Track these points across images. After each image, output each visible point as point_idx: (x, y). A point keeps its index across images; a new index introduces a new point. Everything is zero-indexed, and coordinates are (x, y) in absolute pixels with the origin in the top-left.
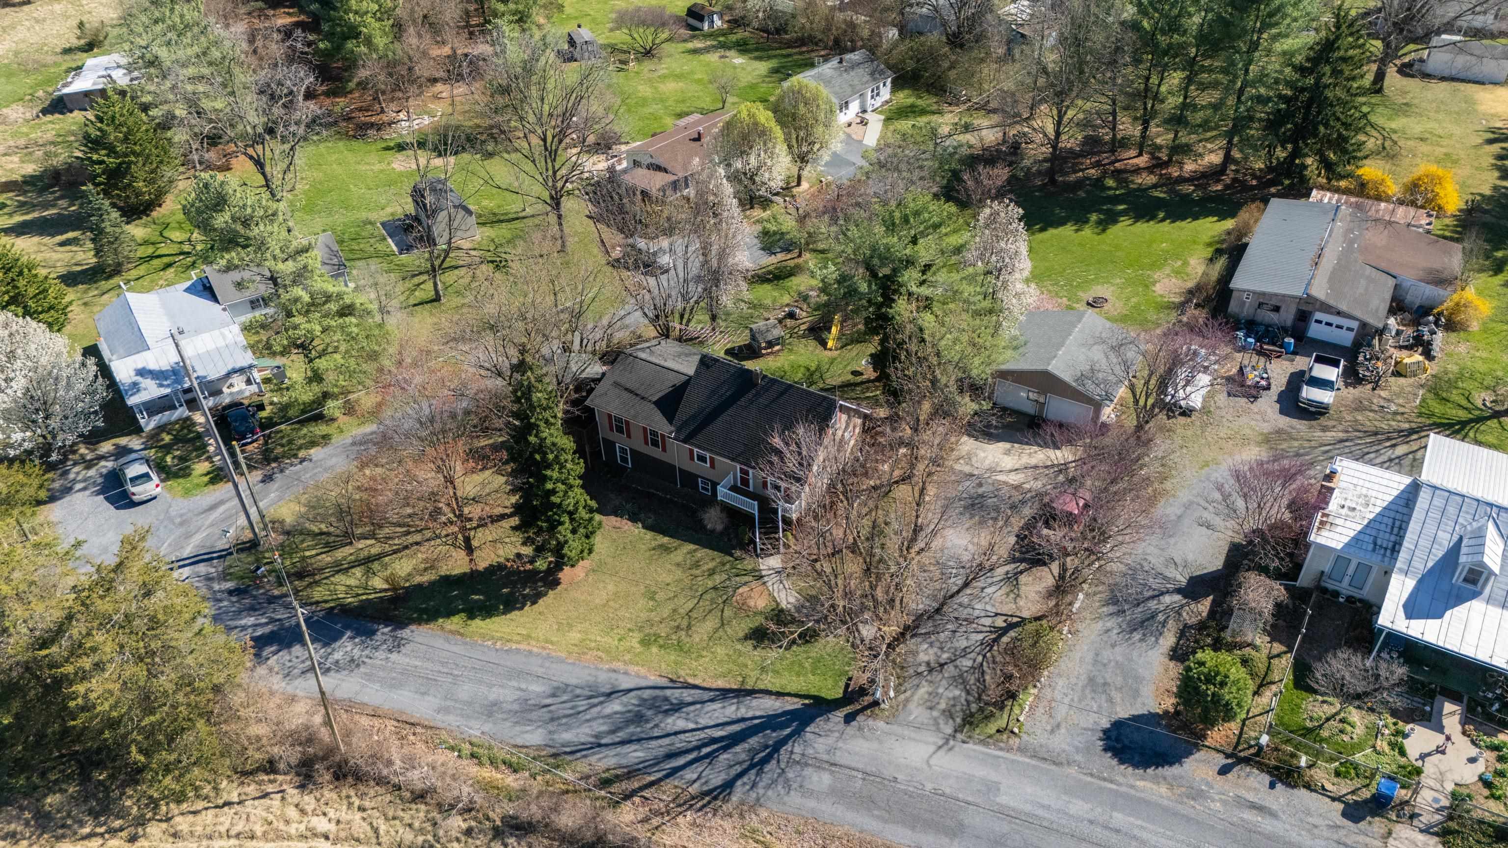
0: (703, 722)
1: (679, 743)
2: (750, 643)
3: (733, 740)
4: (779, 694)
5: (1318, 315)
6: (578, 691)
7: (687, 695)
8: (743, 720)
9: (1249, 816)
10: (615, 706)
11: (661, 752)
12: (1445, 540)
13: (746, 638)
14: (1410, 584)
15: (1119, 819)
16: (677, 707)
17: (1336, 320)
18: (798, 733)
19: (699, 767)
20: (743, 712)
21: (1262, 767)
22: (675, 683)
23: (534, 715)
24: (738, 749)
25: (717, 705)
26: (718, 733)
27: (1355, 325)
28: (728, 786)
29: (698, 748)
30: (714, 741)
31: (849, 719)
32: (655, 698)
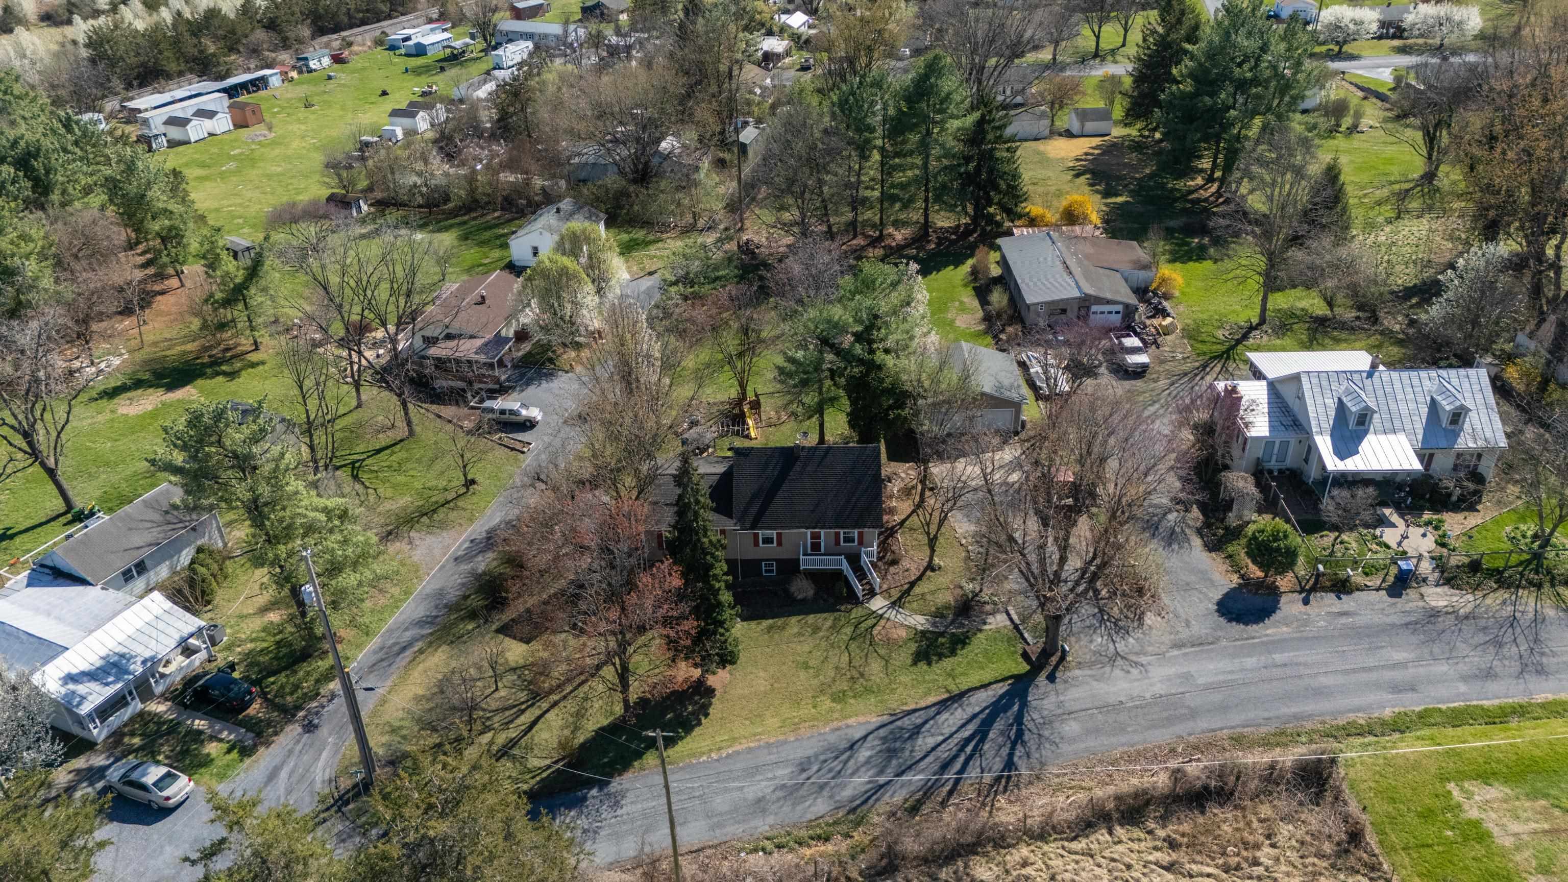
0: (947, 731)
1: (943, 753)
2: (922, 666)
3: (982, 734)
4: (985, 686)
5: (1094, 308)
6: (822, 758)
7: (917, 719)
8: (975, 716)
9: (1344, 620)
10: (864, 754)
11: (936, 767)
12: (1331, 404)
13: (915, 663)
14: (1328, 439)
15: (1278, 657)
16: (917, 730)
17: (1107, 308)
18: (1024, 704)
19: (975, 763)
20: (970, 711)
21: (1324, 589)
22: (896, 717)
23: (802, 792)
24: (991, 735)
25: (945, 716)
26: (966, 733)
27: (1120, 308)
28: (1009, 764)
29: (962, 749)
30: (968, 741)
31: (1051, 678)
32: (892, 732)
